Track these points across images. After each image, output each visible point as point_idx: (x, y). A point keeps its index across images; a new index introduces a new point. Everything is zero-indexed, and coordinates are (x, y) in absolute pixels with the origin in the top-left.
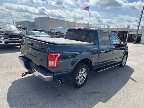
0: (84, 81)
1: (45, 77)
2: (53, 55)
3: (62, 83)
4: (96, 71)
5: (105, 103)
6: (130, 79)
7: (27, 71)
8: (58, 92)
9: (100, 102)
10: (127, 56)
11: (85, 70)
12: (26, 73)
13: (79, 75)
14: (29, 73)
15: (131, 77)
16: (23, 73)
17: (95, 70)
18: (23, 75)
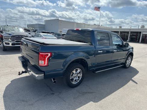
0: (79, 81)
1: (37, 75)
2: (44, 55)
3: (55, 82)
4: (94, 71)
5: (96, 103)
6: (131, 81)
7: (24, 70)
8: (52, 90)
9: (91, 102)
10: (131, 57)
11: (80, 70)
12: (23, 72)
13: (74, 75)
14: (26, 72)
15: (133, 79)
16: (20, 72)
17: (91, 70)
18: (19, 73)
